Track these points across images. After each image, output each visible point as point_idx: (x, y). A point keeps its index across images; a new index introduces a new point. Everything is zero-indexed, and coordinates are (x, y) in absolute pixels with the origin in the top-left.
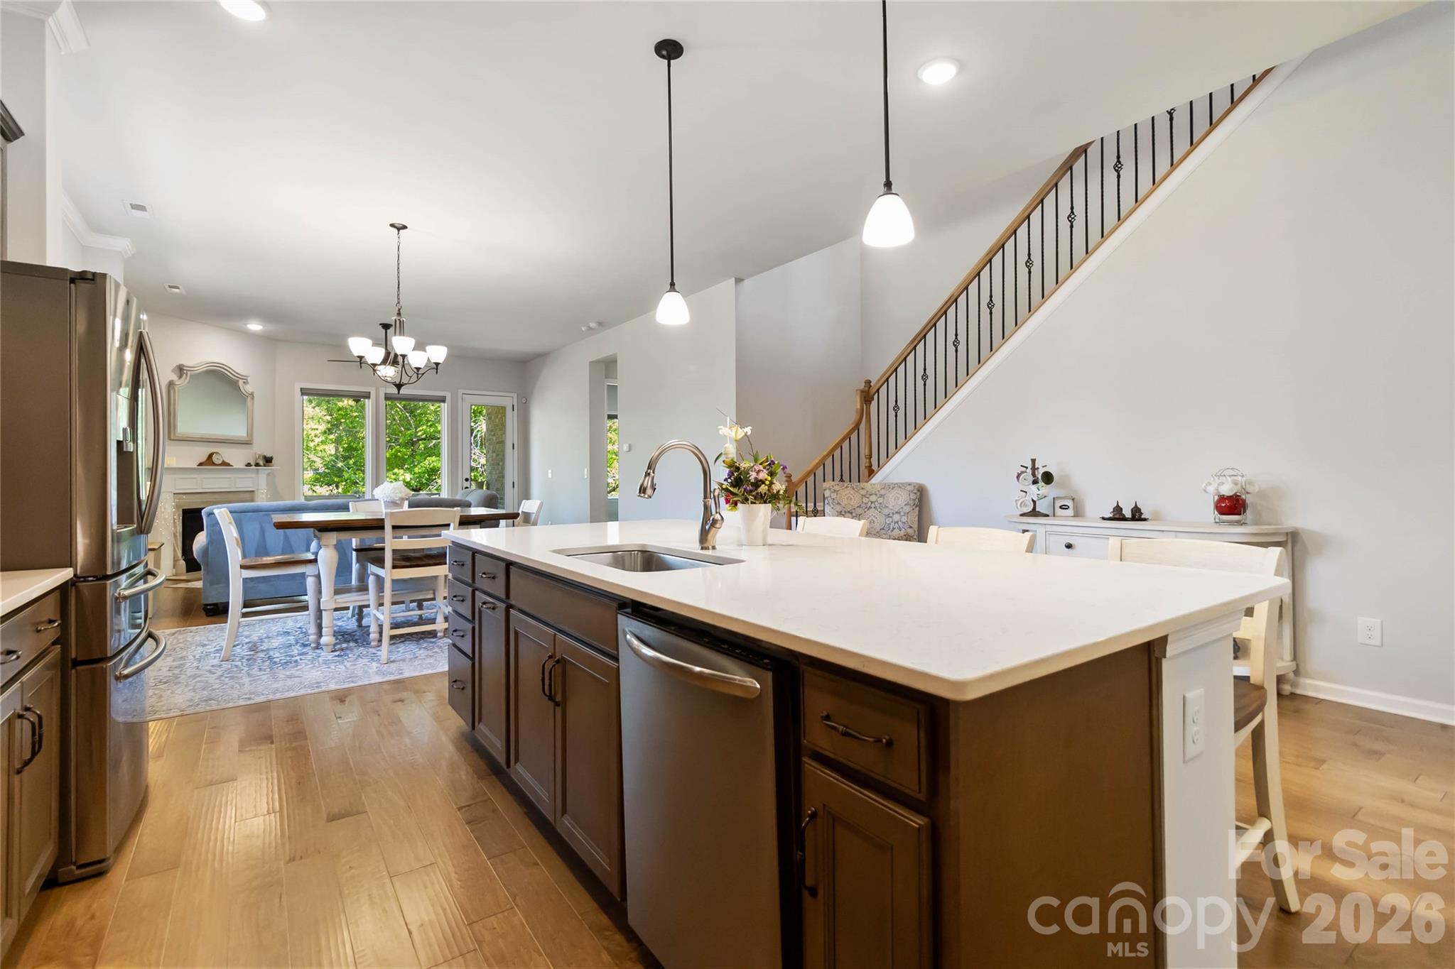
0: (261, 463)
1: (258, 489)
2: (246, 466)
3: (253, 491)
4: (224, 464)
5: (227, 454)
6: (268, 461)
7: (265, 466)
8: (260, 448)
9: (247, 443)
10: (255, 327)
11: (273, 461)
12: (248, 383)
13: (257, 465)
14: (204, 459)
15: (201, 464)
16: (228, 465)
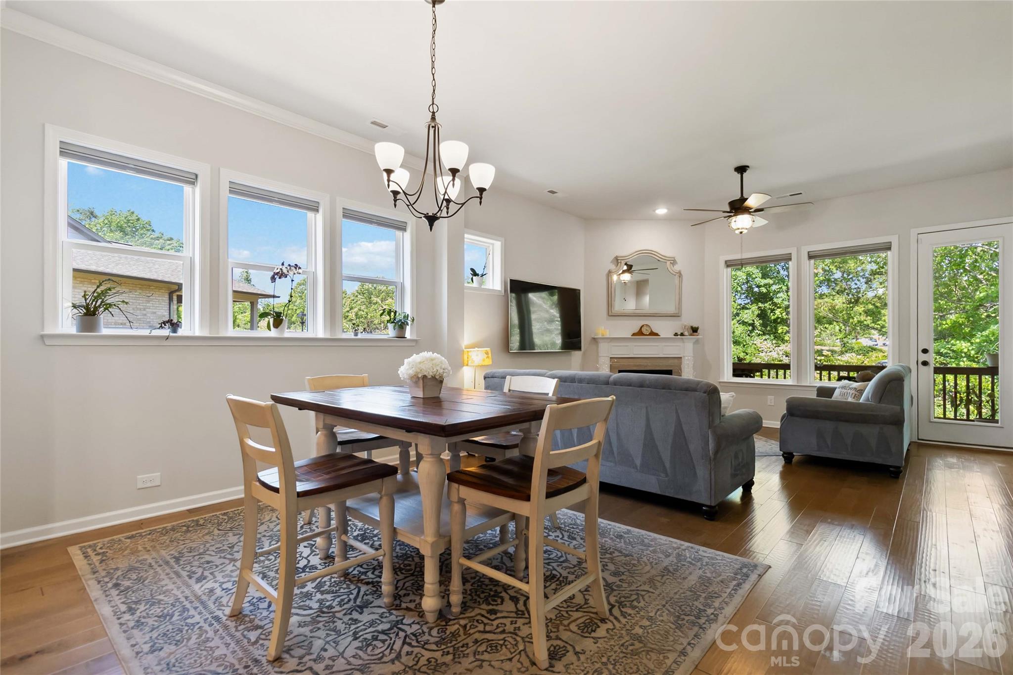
0: (686, 333)
1: (684, 356)
2: (674, 335)
3: (681, 358)
4: (653, 334)
5: (657, 325)
6: (695, 330)
7: (691, 335)
8: (689, 320)
9: (676, 316)
10: (662, 211)
11: (698, 331)
12: (676, 263)
13: (682, 334)
14: (636, 330)
15: (634, 335)
16: (657, 335)
